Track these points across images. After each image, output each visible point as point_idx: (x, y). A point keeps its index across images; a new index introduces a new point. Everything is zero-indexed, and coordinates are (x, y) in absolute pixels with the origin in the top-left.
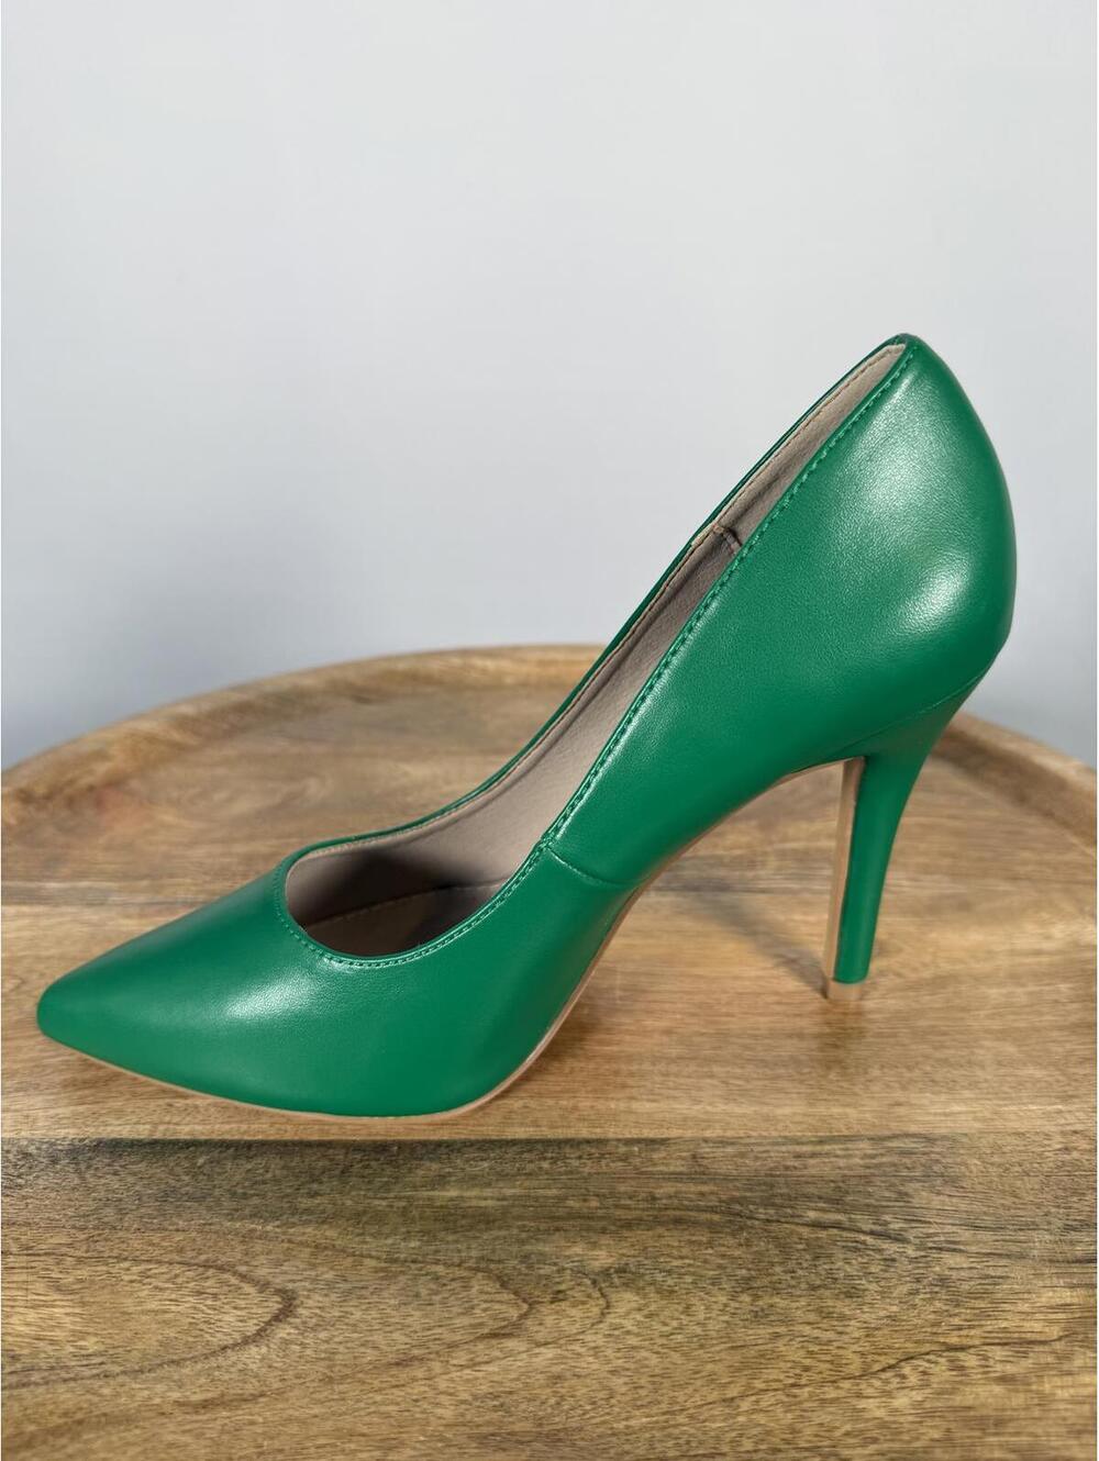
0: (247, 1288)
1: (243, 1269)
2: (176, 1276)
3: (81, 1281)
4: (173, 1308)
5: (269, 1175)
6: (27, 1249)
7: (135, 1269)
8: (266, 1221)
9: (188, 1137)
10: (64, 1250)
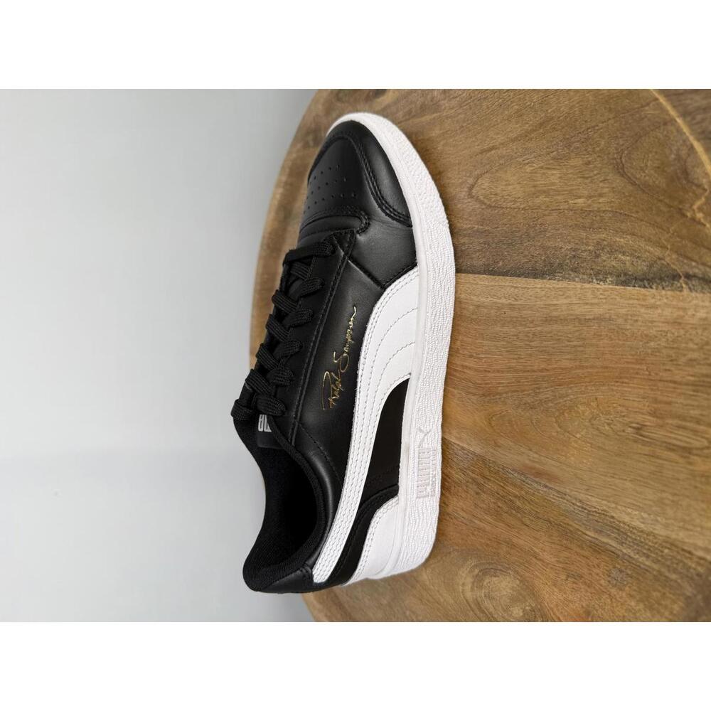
0: (481, 198)
1: (483, 207)
2: (504, 202)
3: (537, 197)
4: (503, 187)
5: (478, 254)
6: (561, 213)
7: (518, 204)
8: (478, 231)
9: (507, 278)
10: (546, 212)
